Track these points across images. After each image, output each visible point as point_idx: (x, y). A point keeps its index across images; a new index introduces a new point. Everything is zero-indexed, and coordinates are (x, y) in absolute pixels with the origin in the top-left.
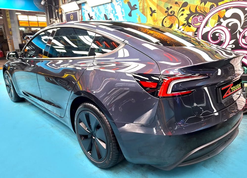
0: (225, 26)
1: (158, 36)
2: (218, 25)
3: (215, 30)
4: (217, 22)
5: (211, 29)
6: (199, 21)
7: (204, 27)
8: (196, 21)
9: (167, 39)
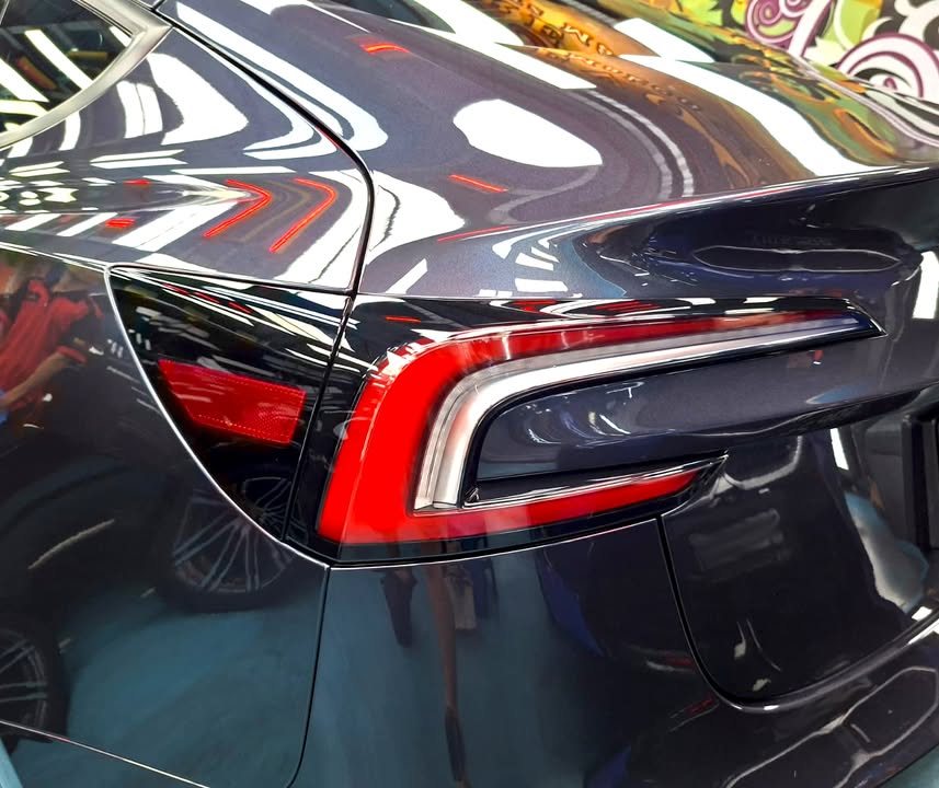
0: (920, 37)
1: (598, 68)
2: (882, 32)
3: (866, 59)
4: (881, 16)
5: (844, 53)
6: (784, 10)
7: (811, 43)
8: (768, 13)
9: (645, 83)
